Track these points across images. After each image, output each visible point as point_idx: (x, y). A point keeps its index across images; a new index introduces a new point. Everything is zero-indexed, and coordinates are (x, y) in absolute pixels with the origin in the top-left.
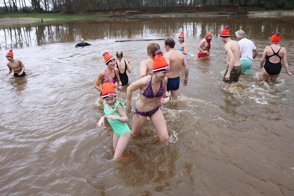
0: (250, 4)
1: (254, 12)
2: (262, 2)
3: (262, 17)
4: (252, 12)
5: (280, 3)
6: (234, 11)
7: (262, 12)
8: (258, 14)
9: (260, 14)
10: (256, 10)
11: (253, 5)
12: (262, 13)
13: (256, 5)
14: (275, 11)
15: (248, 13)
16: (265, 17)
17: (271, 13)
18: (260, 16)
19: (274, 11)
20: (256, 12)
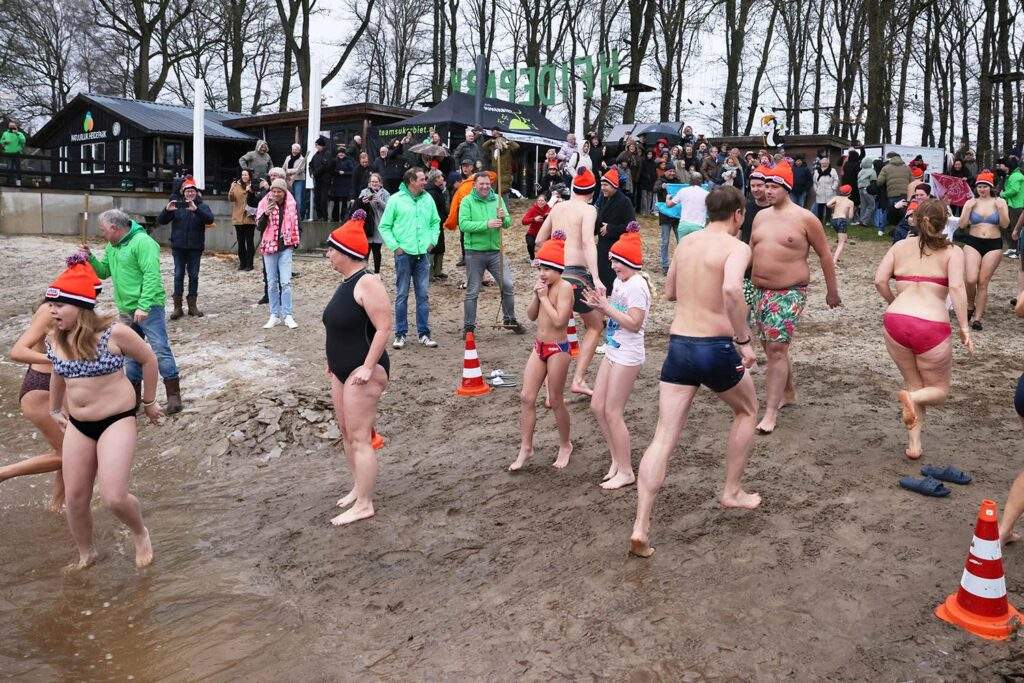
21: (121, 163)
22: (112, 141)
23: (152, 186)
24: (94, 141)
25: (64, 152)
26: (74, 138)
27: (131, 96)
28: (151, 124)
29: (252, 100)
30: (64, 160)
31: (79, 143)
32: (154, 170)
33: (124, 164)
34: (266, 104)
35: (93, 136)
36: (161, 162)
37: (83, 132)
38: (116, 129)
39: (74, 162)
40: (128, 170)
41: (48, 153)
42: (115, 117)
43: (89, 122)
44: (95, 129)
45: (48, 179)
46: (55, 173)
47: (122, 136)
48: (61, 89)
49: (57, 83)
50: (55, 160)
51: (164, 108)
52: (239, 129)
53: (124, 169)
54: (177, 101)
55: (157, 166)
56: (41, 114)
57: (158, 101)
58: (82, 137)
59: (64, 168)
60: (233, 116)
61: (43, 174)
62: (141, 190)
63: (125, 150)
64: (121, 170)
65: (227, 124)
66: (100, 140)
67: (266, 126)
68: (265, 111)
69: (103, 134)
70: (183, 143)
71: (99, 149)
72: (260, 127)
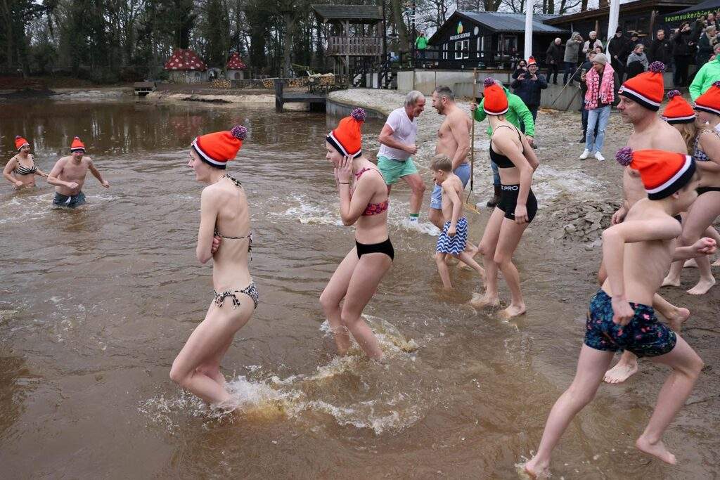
0: (53, 71)
1: (66, 90)
2: (82, 66)
3: (87, 101)
4: (61, 90)
5: (122, 72)
6: (13, 88)
7: (86, 89)
8: (78, 95)
9: (83, 94)
10: (72, 86)
11: (64, 74)
12: (87, 92)
13: (70, 74)
14: (116, 89)
15: (53, 93)
16: (93, 101)
17: (107, 93)
18: (83, 100)
19: (113, 89)
20: (71, 89)
21: (478, 52)
22: (473, 39)
23: (497, 65)
24: (464, 39)
25: (446, 47)
26: (451, 38)
27: (482, 9)
28: (498, 26)
29: (560, 5)
30: (445, 51)
31: (454, 41)
32: (499, 55)
33: (480, 52)
34: (570, 7)
35: (463, 36)
36: (503, 50)
37: (457, 34)
38: (476, 31)
39: (451, 52)
40: (482, 56)
41: (437, 48)
42: (476, 23)
43: (460, 28)
44: (464, 32)
45: (437, 64)
46: (440, 60)
47: (480, 35)
48: (443, 9)
49: (441, 6)
50: (441, 51)
51: (505, 15)
52: (554, 25)
53: (480, 55)
54: (510, 10)
55: (500, 53)
56: (432, 26)
57: (498, 11)
58: (456, 37)
59: (445, 56)
60: (548, 17)
61: (434, 61)
62: (490, 68)
63: (481, 44)
64: (478, 56)
65: (546, 22)
66: (467, 38)
67: (573, 22)
68: (570, 12)
69: (468, 35)
70: (516, 37)
71: (465, 44)
72: (568, 23)
